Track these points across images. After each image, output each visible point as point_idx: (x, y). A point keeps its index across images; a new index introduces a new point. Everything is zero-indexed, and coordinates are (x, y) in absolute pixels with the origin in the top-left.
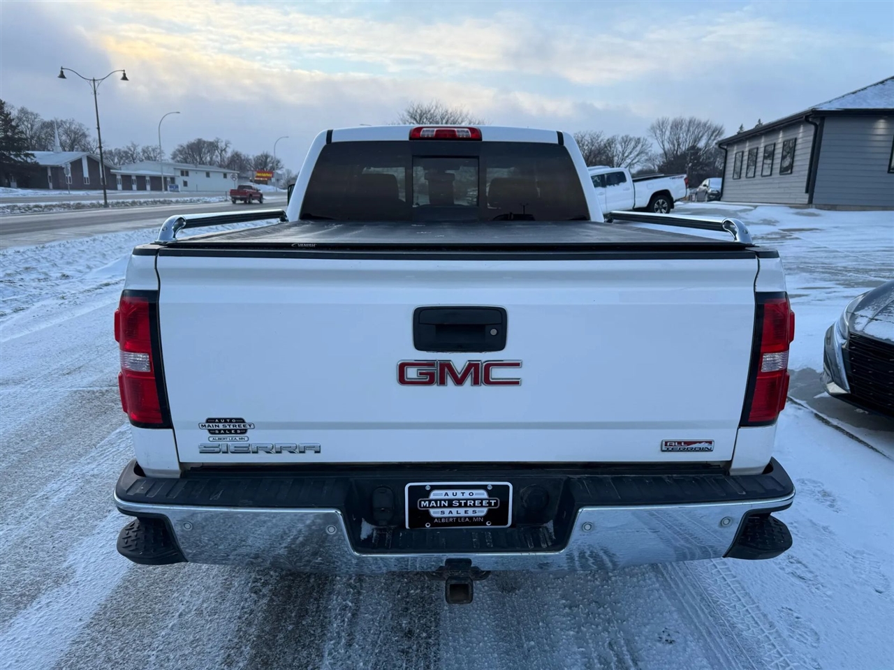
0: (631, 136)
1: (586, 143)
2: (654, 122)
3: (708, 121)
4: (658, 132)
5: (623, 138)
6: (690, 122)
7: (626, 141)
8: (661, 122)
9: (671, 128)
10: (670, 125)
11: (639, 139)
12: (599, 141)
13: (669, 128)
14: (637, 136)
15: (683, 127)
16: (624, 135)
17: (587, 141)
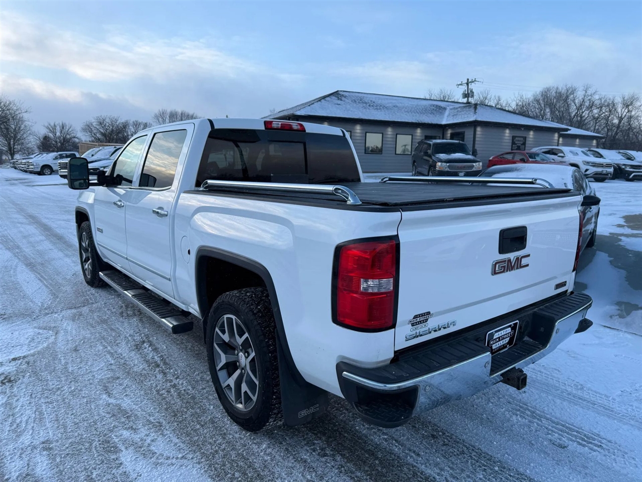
0: (140, 121)
1: (107, 124)
2: (157, 111)
3: (194, 114)
4: (160, 119)
5: (133, 122)
6: (182, 114)
7: (137, 124)
8: (161, 113)
9: (170, 117)
10: (168, 115)
11: (146, 123)
12: (117, 124)
13: (168, 117)
14: (144, 121)
15: (178, 117)
16: (134, 120)
17: (108, 123)
